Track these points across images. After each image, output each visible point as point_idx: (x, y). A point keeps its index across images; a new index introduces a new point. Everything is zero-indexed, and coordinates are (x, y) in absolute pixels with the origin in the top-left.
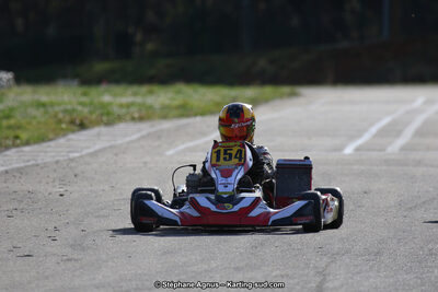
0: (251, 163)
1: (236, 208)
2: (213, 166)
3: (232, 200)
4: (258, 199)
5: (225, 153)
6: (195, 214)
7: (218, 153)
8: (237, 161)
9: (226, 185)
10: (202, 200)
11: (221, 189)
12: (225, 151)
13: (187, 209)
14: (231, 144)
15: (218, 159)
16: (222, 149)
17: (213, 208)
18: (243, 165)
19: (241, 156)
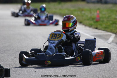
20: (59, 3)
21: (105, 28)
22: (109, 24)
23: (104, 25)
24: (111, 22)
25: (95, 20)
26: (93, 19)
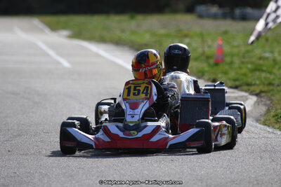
0: (155, 98)
1: (140, 135)
2: (124, 99)
3: (138, 128)
4: (158, 127)
5: (135, 89)
6: (107, 139)
7: (129, 89)
8: (144, 96)
9: (134, 116)
10: (113, 128)
11: (128, 118)
12: (135, 87)
13: (100, 135)
14: (140, 82)
15: (129, 95)
16: (133, 86)
17: (121, 134)
18: (148, 99)
19: (147, 91)
20: (132, 18)
21: (235, 80)
22: (244, 70)
23: (232, 74)
24: (250, 66)
25: (212, 61)
26: (208, 58)
